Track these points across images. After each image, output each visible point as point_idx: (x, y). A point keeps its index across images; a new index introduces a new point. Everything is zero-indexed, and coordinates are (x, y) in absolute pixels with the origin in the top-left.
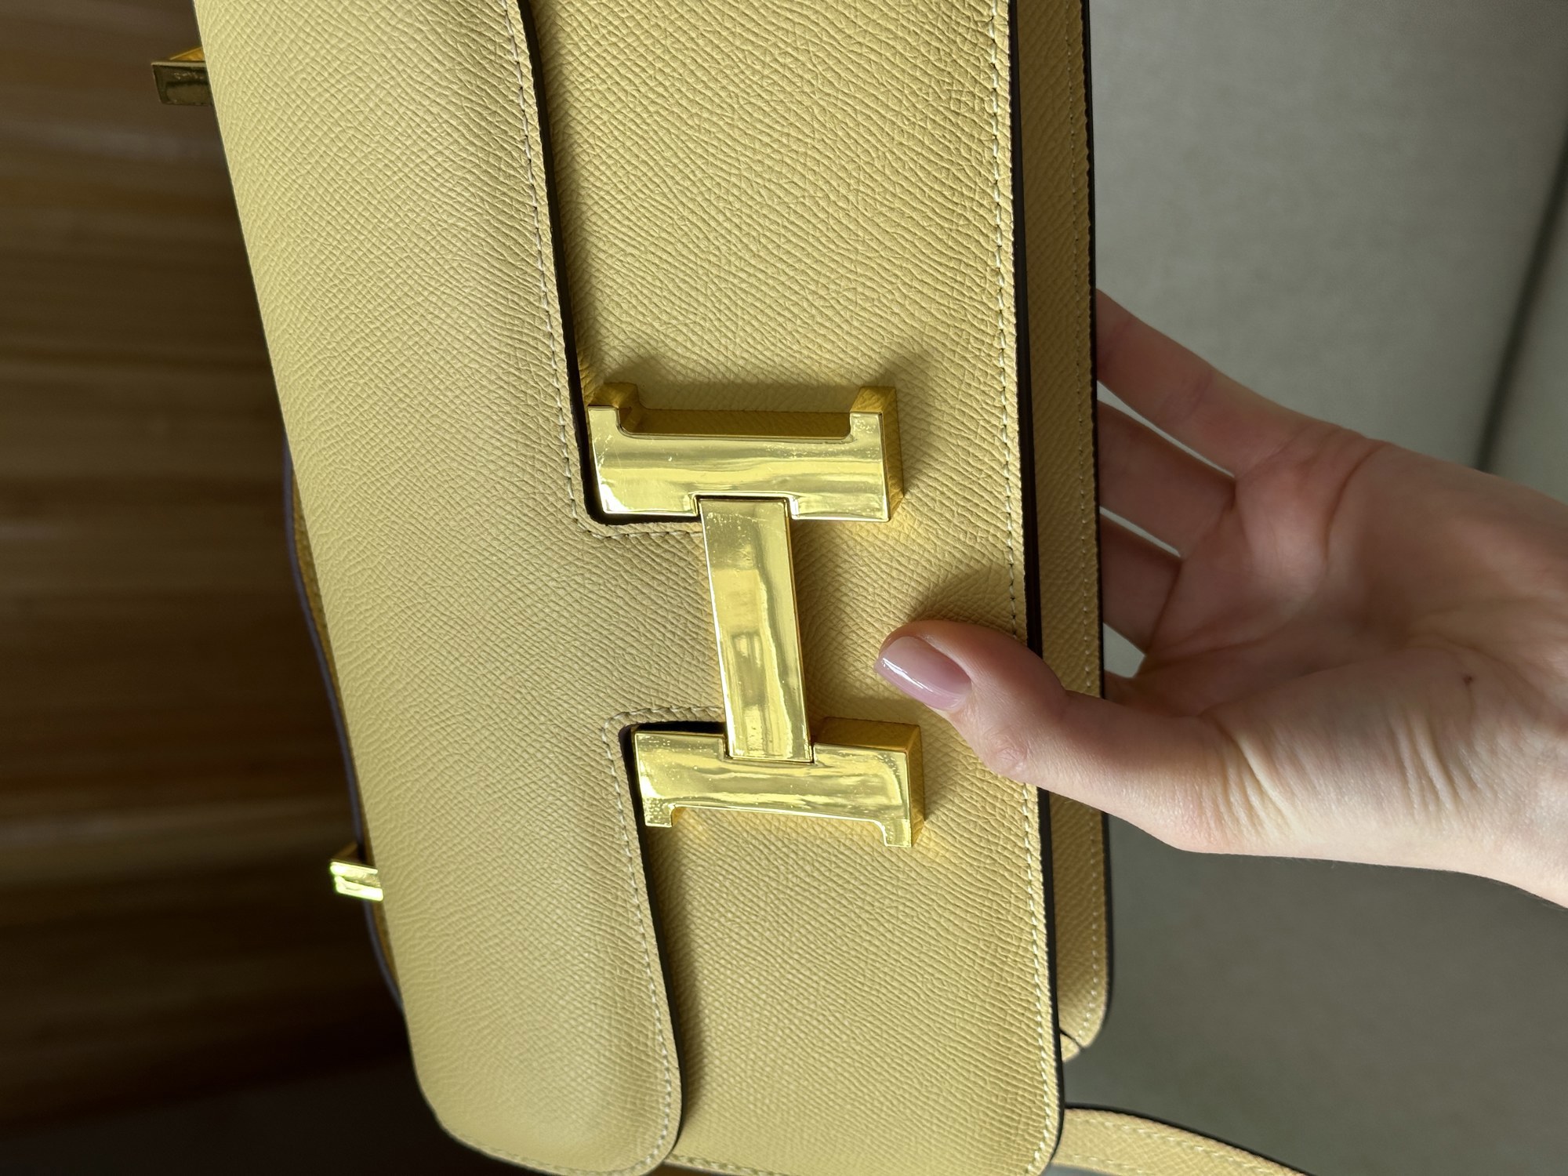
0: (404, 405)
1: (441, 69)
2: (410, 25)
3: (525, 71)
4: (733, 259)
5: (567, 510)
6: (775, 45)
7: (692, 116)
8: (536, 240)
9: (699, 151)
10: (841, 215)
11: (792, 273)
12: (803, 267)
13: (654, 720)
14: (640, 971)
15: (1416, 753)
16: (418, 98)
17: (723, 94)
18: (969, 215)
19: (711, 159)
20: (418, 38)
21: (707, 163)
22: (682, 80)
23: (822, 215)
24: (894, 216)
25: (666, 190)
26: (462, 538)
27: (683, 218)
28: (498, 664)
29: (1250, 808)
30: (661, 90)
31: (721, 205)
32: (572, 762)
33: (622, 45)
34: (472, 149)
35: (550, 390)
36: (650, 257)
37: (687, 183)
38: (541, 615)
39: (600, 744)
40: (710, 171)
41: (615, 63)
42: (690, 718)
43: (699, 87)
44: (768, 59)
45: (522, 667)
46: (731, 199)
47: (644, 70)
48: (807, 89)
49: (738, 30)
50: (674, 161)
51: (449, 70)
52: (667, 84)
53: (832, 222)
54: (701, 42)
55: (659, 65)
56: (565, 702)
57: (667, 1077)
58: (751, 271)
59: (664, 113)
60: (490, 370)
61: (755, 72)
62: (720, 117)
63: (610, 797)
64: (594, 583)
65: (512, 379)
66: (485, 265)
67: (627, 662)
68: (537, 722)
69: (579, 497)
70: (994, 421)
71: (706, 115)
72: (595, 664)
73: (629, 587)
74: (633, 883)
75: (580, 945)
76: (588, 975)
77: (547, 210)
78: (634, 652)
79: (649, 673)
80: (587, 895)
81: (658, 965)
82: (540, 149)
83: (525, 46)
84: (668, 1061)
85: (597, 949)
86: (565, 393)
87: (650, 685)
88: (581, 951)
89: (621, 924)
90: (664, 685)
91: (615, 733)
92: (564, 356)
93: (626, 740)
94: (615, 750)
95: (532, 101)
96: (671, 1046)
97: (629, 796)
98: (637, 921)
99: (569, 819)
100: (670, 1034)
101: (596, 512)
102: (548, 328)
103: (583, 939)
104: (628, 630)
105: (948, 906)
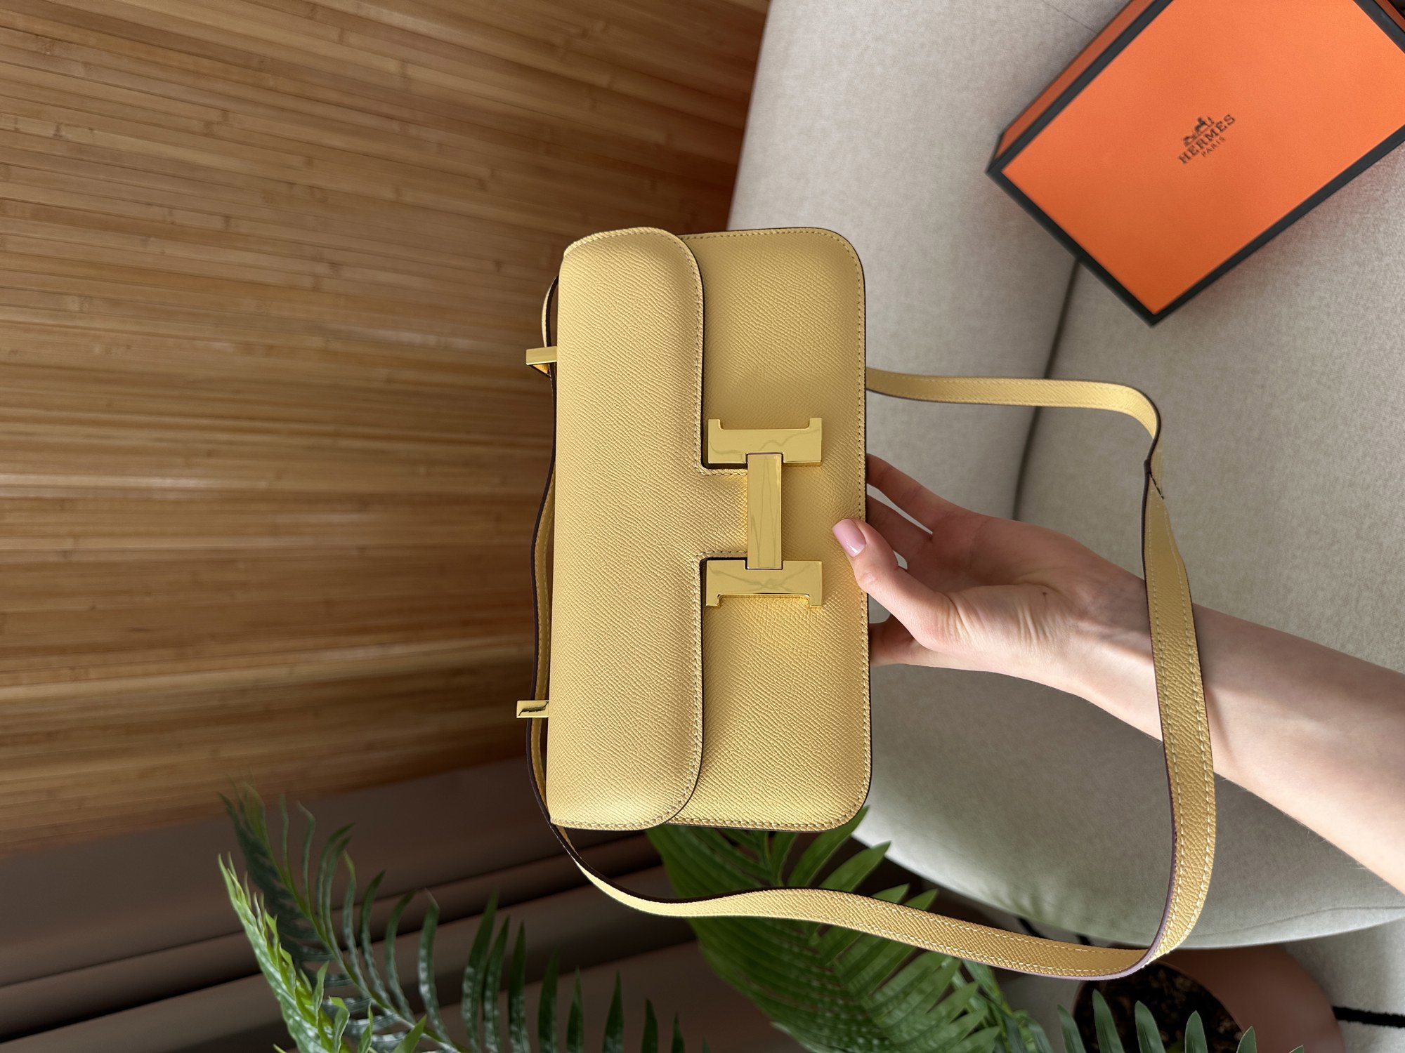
1: (672, 302)
2: (663, 288)
3: (700, 305)
5: (692, 464)
8: (695, 362)
9: (759, 337)
10: (807, 358)
13: (715, 555)
14: (691, 687)
16: (661, 312)
18: (850, 362)
20: (665, 292)
21: (760, 340)
22: (754, 313)
23: (800, 358)
24: (825, 359)
27: (749, 360)
28: (650, 536)
32: (676, 578)
34: (678, 329)
35: (692, 417)
38: (675, 510)
39: (690, 569)
40: (761, 343)
42: (732, 555)
43: (760, 315)
44: (786, 307)
45: (661, 535)
48: (798, 316)
50: (749, 340)
51: (675, 302)
53: (803, 361)
56: (679, 549)
57: (696, 749)
59: (747, 324)
60: (671, 409)
62: (767, 325)
63: (690, 596)
64: (700, 493)
65: (678, 412)
66: (676, 370)
67: (709, 528)
68: (664, 560)
69: (699, 458)
70: (856, 438)
71: (762, 324)
72: (695, 530)
73: (714, 495)
74: (694, 639)
75: (666, 673)
76: (668, 689)
77: (701, 351)
78: (712, 524)
79: (717, 533)
80: (673, 646)
81: (700, 683)
82: (702, 331)
83: (702, 298)
84: (697, 739)
85: (674, 675)
86: (699, 418)
87: (716, 539)
88: (666, 676)
89: (686, 661)
90: (722, 539)
91: (699, 562)
92: (700, 404)
93: (703, 565)
94: (697, 570)
95: (702, 315)
96: (700, 729)
97: (699, 593)
98: (693, 659)
99: (671, 607)
100: (701, 722)
101: (704, 462)
102: (695, 394)
103: (668, 669)
104: (711, 514)
105: (830, 650)
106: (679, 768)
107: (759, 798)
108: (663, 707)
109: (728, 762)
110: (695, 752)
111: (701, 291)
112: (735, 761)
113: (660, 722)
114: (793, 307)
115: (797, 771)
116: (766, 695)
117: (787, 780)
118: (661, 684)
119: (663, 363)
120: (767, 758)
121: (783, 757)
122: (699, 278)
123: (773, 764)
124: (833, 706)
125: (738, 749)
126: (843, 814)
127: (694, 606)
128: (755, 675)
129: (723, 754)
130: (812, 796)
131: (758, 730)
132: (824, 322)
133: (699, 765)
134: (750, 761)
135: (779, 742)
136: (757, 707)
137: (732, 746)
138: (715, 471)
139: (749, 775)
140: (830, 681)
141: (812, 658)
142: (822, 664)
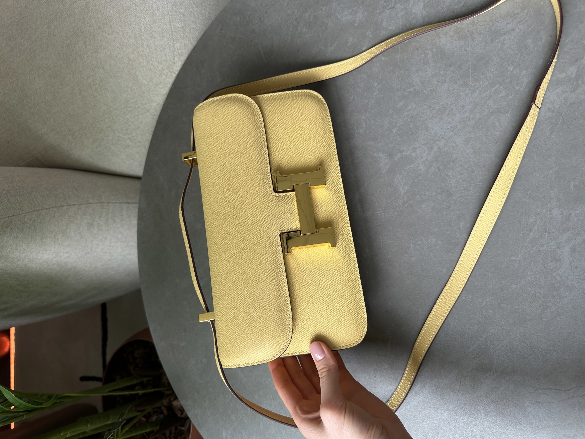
0: (239, 180)
1: (250, 123)
2: (245, 118)
3: (263, 124)
4: (295, 151)
5: (270, 192)
7: (287, 131)
8: (264, 148)
9: (289, 136)
10: (312, 142)
11: (304, 152)
12: (306, 151)
13: (286, 231)
14: (283, 291)
16: (246, 128)
17: (292, 127)
21: (290, 137)
22: (286, 126)
23: (309, 143)
24: (320, 142)
25: (284, 142)
26: (249, 202)
27: (287, 146)
28: (255, 226)
30: (282, 128)
31: (293, 143)
32: (270, 243)
33: (276, 123)
34: (254, 135)
35: (266, 172)
36: (282, 153)
37: (287, 140)
38: (265, 213)
39: (275, 238)
42: (292, 230)
43: (288, 127)
45: (260, 225)
47: (280, 126)
48: (305, 125)
49: (294, 119)
50: (285, 138)
51: (251, 124)
54: (288, 121)
55: (282, 125)
56: (269, 230)
57: (289, 320)
58: (298, 153)
59: (283, 131)
60: (256, 169)
61: (297, 124)
62: (292, 130)
63: (277, 250)
64: (275, 205)
65: (260, 170)
66: (256, 152)
67: (281, 219)
68: (263, 236)
69: (272, 189)
70: (337, 174)
71: (290, 130)
72: (275, 221)
73: (281, 204)
74: (282, 269)
75: (271, 287)
76: (273, 294)
77: (266, 143)
78: (283, 217)
79: (285, 221)
80: (273, 274)
81: (287, 289)
82: (265, 135)
83: (263, 121)
84: (290, 315)
85: (275, 287)
86: (270, 172)
87: (285, 224)
88: (271, 288)
89: (280, 280)
90: (288, 223)
91: (279, 234)
92: (269, 166)
93: (281, 236)
94: (279, 238)
95: (264, 128)
96: (290, 310)
97: (281, 248)
98: (283, 278)
99: (269, 257)
100: (290, 307)
101: (275, 191)
102: (266, 162)
103: (272, 285)
104: (281, 213)
105: (342, 266)
106: (283, 330)
108: (272, 302)
109: (305, 324)
111: (262, 118)
112: (308, 323)
113: (271, 310)
114: (302, 122)
115: (336, 322)
116: (317, 290)
117: (332, 327)
118: (270, 292)
119: (250, 150)
120: (322, 319)
121: (329, 317)
122: (261, 113)
123: (325, 321)
124: (347, 291)
125: (308, 317)
126: (359, 338)
127: (279, 255)
128: (311, 282)
129: (302, 320)
130: (344, 332)
131: (316, 307)
132: (316, 127)
133: (292, 327)
134: (315, 322)
135: (326, 310)
136: (314, 297)
137: (306, 316)
138: (280, 194)
139: (315, 328)
140: (344, 280)
141: (335, 271)
142: (340, 273)
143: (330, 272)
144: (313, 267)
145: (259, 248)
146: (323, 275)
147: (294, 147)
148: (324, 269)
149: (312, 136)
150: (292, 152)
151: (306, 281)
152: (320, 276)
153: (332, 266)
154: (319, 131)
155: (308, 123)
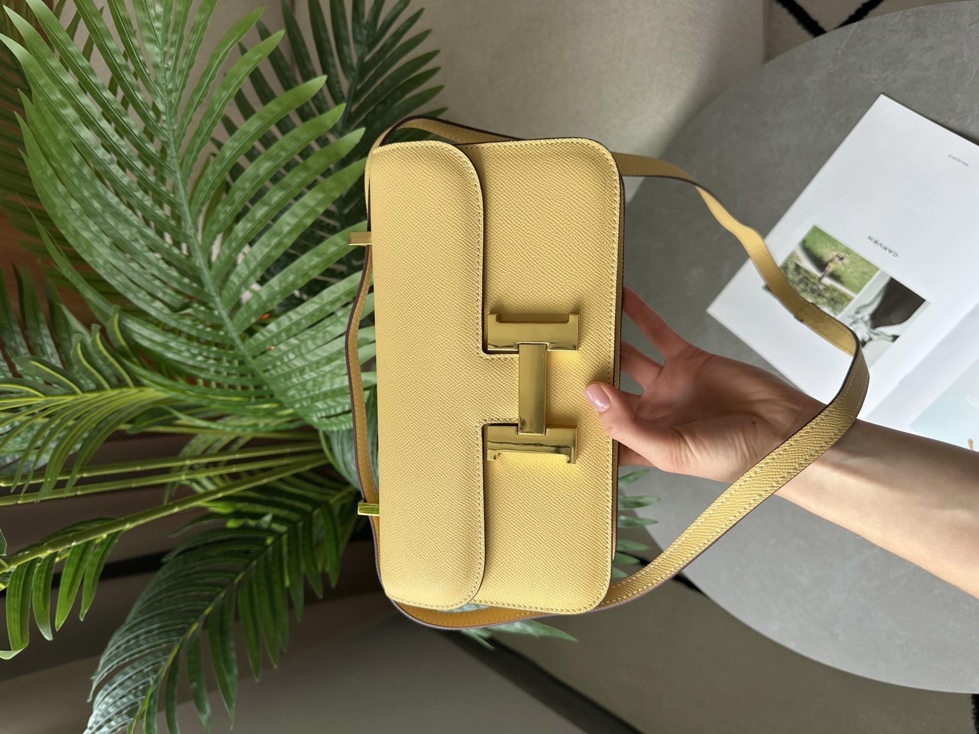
0: (426, 318)
1: (457, 213)
2: (449, 200)
3: (481, 215)
4: (535, 273)
5: (475, 350)
6: (554, 210)
7: (527, 230)
8: (477, 264)
9: (529, 241)
11: (552, 278)
12: (556, 276)
13: (494, 422)
14: (476, 518)
15: (740, 444)
16: (448, 221)
17: (537, 224)
18: (605, 262)
19: (532, 243)
20: (451, 203)
21: (530, 244)
22: (525, 219)
23: (563, 260)
25: (517, 252)
26: (439, 361)
27: (521, 261)
28: (444, 405)
29: (687, 457)
30: (519, 223)
31: (533, 257)
32: (464, 438)
33: (509, 210)
34: (462, 236)
35: (475, 311)
36: (510, 273)
37: (524, 250)
38: (462, 386)
39: (474, 432)
40: (531, 247)
41: (506, 215)
42: (505, 422)
43: (530, 222)
44: (552, 214)
45: (452, 405)
46: (536, 255)
47: (515, 217)
48: (563, 223)
49: (544, 206)
50: (521, 243)
51: (459, 213)
52: (521, 221)
53: (566, 262)
54: (533, 209)
55: (519, 216)
56: (465, 416)
57: (480, 561)
58: (540, 277)
59: (519, 230)
61: (548, 217)
62: (536, 231)
63: (475, 451)
64: (482, 374)
65: (463, 307)
66: (462, 272)
67: (488, 402)
68: (454, 425)
69: (480, 345)
70: (608, 326)
71: (532, 230)
72: (477, 402)
73: (492, 375)
74: (478, 484)
75: (458, 509)
76: (459, 520)
77: (482, 255)
78: (491, 398)
79: (495, 405)
80: (462, 488)
81: (483, 515)
82: (482, 237)
83: (482, 208)
84: (481, 555)
85: (463, 509)
86: (480, 312)
87: (494, 409)
89: (472, 500)
90: (499, 409)
91: (481, 427)
92: (481, 300)
93: (484, 429)
94: (480, 433)
95: (482, 223)
96: (483, 548)
97: (482, 450)
98: (478, 498)
99: (460, 460)
100: (484, 543)
101: (485, 350)
102: (477, 292)
103: (459, 505)
104: (490, 390)
105: (582, 492)
106: (468, 575)
107: (528, 591)
108: (456, 532)
109: (505, 567)
110: (480, 563)
111: (482, 202)
112: (510, 567)
113: (453, 543)
114: (558, 214)
115: (556, 576)
116: (533, 523)
117: (548, 582)
118: (454, 516)
119: (451, 266)
120: (534, 566)
121: (546, 566)
122: (480, 190)
123: (538, 570)
124: (584, 532)
125: (513, 559)
126: (589, 603)
127: (477, 459)
128: (525, 508)
129: (501, 561)
130: (566, 593)
131: (527, 547)
132: (584, 228)
133: (483, 573)
134: (521, 568)
135: (542, 555)
136: (527, 531)
137: (509, 556)
138: (493, 356)
139: (521, 576)
140: (581, 514)
141: (568, 497)
142: (576, 502)
143: (560, 498)
144: (532, 484)
145: (447, 442)
146: (547, 500)
147: (535, 265)
148: (550, 492)
149: (573, 246)
150: (529, 273)
151: (516, 504)
152: (542, 501)
153: (564, 489)
154: (589, 236)
155: (569, 219)
